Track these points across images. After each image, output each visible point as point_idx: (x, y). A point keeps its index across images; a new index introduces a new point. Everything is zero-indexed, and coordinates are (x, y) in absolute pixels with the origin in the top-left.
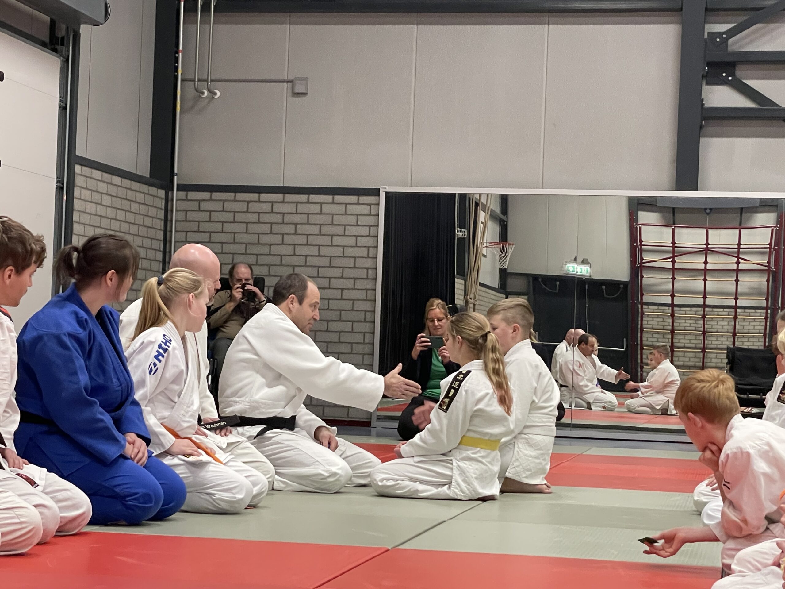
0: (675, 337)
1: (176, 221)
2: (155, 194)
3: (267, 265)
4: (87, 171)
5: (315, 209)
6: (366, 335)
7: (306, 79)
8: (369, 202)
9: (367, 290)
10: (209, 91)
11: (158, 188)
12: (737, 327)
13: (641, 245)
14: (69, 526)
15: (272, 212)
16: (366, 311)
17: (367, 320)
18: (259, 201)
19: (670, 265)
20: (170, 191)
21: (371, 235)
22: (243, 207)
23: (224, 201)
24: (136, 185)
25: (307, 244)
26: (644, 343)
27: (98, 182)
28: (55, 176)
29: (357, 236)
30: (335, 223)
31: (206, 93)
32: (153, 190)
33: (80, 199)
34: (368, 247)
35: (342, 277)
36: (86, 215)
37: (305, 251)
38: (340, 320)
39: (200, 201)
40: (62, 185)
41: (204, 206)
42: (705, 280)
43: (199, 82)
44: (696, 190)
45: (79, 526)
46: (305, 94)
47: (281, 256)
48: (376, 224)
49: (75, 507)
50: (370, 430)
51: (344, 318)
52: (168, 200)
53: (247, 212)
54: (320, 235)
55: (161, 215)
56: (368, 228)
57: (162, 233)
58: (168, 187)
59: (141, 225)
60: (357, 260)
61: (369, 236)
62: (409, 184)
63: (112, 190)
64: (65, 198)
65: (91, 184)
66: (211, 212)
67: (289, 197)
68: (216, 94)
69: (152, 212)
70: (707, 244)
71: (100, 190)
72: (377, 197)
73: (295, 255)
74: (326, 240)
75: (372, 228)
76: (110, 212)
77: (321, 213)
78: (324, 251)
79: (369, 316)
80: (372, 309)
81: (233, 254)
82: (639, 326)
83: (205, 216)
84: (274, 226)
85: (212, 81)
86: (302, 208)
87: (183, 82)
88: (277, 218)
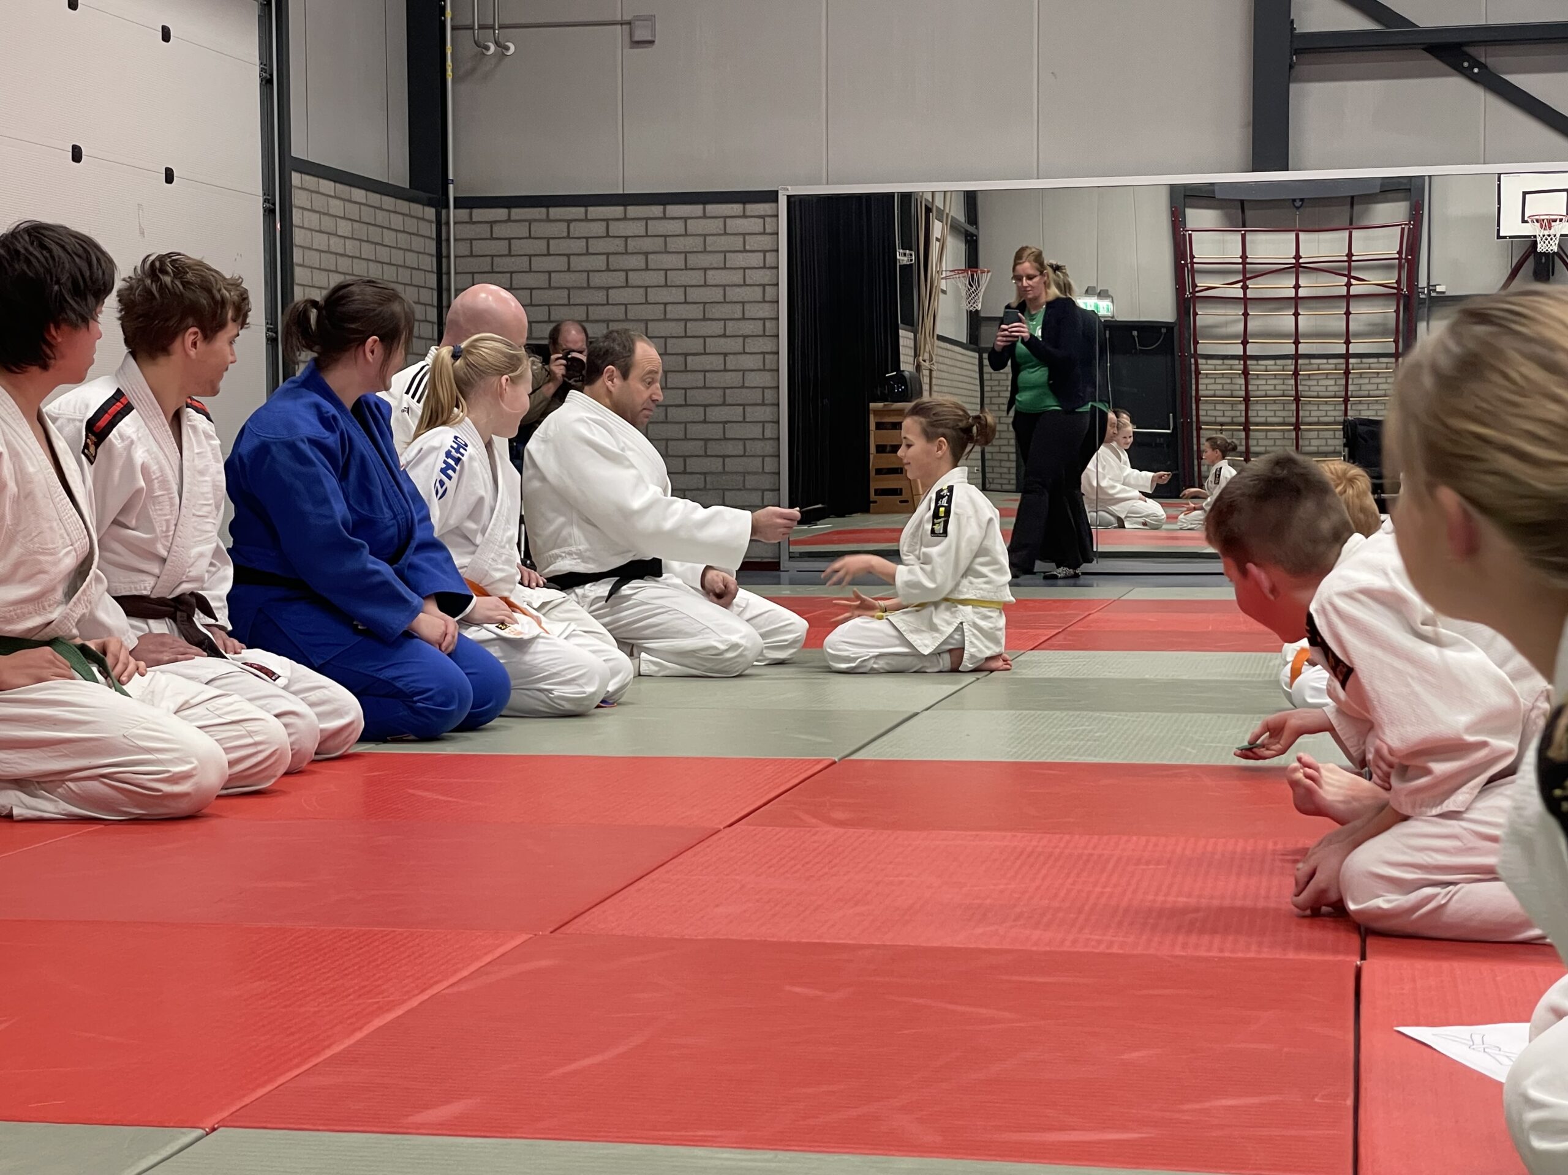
0: (1251, 407)
1: (456, 257)
2: (420, 215)
3: (604, 321)
4: (310, 181)
5: (677, 227)
6: (766, 425)
7: (651, 18)
8: (762, 213)
9: (763, 353)
10: (497, 44)
11: (424, 205)
12: (1350, 388)
13: (1192, 263)
14: (330, 744)
15: (608, 236)
16: (764, 388)
17: (766, 402)
18: (586, 220)
19: (1240, 294)
20: (442, 208)
21: (767, 266)
22: (560, 229)
23: (530, 222)
24: (388, 202)
25: (666, 285)
26: (1202, 419)
27: (330, 199)
28: (260, 192)
29: (745, 269)
30: (708, 249)
31: (492, 48)
32: (417, 209)
33: (302, 227)
34: (764, 286)
35: (724, 336)
36: (314, 253)
37: (664, 295)
38: (724, 404)
39: (492, 223)
40: (272, 207)
41: (499, 231)
42: (1296, 315)
43: (481, 31)
44: (1286, 168)
45: (344, 745)
46: (652, 42)
47: (626, 305)
48: (775, 248)
49: (336, 713)
50: (779, 576)
51: (729, 400)
52: (440, 224)
53: (568, 237)
54: (686, 269)
55: (432, 247)
56: (761, 254)
57: (435, 277)
58: (440, 203)
59: (401, 266)
60: (747, 306)
61: (764, 267)
62: (824, 181)
63: (353, 211)
64: (278, 226)
65: (319, 202)
66: (510, 239)
67: (633, 211)
68: (508, 49)
69: (417, 243)
70: (1298, 257)
71: (331, 212)
72: (773, 205)
73: (647, 303)
74: (696, 277)
75: (768, 254)
76: (351, 247)
77: (686, 234)
78: (694, 294)
79: (769, 395)
80: (775, 385)
81: (549, 306)
82: (1194, 393)
83: (501, 247)
84: (611, 258)
85: (500, 28)
86: (656, 227)
87: (455, 32)
88: (616, 245)
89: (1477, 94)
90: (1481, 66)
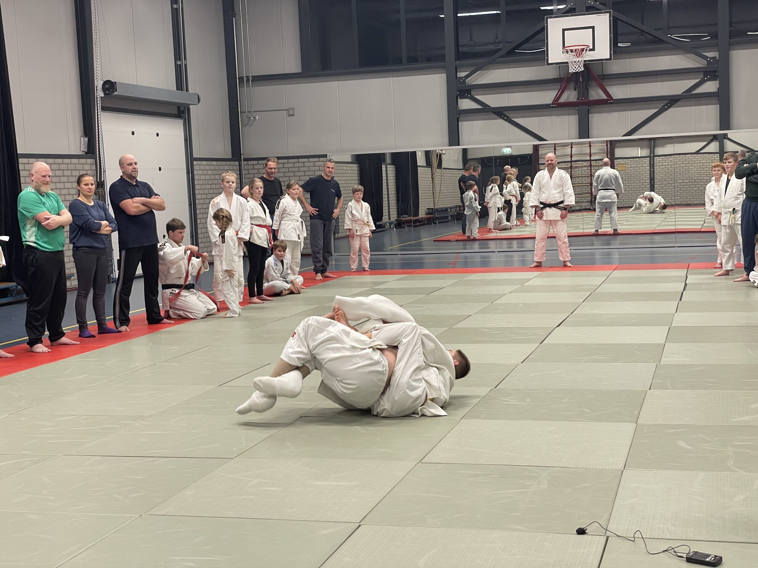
1: (244, 174)
4: (199, 162)
5: (302, 165)
7: (293, 109)
10: (253, 117)
11: (234, 161)
15: (284, 167)
20: (240, 162)
24: (223, 163)
27: (205, 166)
28: (185, 167)
32: (233, 163)
33: (197, 175)
36: (201, 180)
39: (253, 165)
40: (189, 170)
41: (255, 167)
43: (248, 113)
44: (459, 145)
46: (294, 115)
52: (240, 165)
58: (239, 160)
63: (213, 167)
64: (191, 175)
65: (202, 167)
67: (290, 161)
68: (256, 118)
71: (206, 169)
76: (212, 177)
77: (304, 166)
85: (253, 112)
86: (297, 165)
87: (242, 114)
88: (287, 170)
89: (507, 123)
90: (507, 117)
